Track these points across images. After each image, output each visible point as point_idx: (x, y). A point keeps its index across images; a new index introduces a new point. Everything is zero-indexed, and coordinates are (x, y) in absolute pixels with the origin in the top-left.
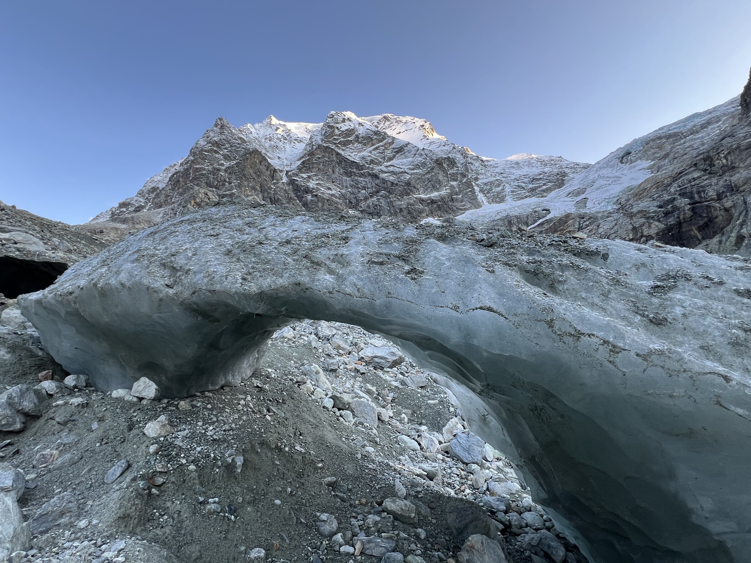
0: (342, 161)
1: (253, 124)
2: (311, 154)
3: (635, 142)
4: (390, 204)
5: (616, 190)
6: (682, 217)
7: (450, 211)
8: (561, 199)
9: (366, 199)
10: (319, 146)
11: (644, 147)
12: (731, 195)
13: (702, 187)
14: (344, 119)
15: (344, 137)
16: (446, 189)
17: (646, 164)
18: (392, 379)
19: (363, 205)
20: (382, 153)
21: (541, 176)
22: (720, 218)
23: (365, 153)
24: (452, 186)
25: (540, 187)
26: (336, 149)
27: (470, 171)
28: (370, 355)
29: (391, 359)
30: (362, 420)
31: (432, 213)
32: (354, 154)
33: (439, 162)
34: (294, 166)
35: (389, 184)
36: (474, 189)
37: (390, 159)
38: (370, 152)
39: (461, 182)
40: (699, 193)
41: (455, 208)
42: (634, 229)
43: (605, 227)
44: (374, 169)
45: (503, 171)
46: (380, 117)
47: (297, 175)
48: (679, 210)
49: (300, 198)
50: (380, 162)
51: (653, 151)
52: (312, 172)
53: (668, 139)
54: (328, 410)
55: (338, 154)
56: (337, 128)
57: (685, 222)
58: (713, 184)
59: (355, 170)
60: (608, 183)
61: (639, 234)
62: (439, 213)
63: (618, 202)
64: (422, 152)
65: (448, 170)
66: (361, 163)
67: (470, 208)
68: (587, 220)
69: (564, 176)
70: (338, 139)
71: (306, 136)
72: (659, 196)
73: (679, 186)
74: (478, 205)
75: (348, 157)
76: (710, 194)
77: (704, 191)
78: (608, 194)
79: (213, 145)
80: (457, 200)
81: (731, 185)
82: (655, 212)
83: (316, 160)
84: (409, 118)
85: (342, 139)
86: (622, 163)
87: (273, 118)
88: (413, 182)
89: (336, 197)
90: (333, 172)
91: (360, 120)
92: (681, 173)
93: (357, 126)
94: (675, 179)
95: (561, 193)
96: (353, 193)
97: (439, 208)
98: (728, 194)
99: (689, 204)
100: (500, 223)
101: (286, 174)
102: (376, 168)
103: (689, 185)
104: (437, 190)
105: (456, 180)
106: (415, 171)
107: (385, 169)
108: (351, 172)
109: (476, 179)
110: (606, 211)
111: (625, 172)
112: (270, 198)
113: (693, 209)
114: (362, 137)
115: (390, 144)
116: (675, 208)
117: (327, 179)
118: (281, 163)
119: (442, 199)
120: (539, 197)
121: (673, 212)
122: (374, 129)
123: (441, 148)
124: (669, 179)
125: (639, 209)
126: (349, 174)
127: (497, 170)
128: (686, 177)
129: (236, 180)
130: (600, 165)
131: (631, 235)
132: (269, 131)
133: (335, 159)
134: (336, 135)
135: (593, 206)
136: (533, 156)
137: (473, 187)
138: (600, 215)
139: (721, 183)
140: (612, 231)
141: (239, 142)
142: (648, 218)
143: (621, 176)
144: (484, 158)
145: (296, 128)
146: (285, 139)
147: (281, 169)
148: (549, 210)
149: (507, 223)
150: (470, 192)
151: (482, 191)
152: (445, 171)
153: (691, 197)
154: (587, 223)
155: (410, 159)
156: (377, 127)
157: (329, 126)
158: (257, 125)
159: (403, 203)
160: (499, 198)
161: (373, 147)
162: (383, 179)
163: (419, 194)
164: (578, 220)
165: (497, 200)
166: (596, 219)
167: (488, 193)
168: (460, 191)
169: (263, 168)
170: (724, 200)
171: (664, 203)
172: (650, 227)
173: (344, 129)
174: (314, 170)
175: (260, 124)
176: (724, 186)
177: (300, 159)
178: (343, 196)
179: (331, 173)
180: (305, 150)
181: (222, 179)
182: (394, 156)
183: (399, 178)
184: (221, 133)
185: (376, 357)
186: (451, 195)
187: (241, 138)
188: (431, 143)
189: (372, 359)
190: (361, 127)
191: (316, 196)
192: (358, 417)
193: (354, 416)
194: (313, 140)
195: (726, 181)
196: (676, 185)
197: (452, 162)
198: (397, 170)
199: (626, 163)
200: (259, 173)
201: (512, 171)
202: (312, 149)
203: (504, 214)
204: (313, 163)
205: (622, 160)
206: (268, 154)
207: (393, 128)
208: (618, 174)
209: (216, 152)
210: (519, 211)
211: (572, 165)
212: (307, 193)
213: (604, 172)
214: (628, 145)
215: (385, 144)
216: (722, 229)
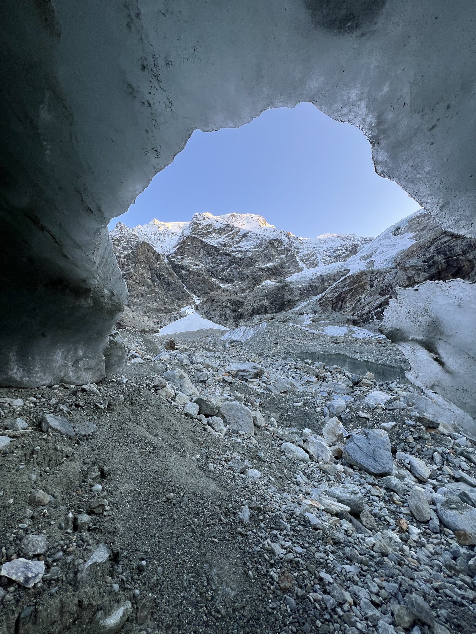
0: (205, 246)
1: (142, 225)
2: (183, 242)
3: (403, 221)
4: (240, 273)
5: (393, 253)
6: (440, 268)
7: (282, 275)
8: (356, 262)
9: (223, 270)
10: (189, 237)
11: (408, 224)
12: (472, 251)
13: (451, 247)
14: (204, 218)
15: (205, 230)
16: (277, 260)
17: (412, 234)
18: (257, 387)
19: (221, 275)
20: (232, 239)
21: (341, 248)
22: (466, 266)
23: (220, 240)
24: (281, 258)
25: (341, 255)
26: (200, 238)
27: (293, 247)
28: (235, 369)
29: (253, 371)
30: (236, 427)
31: (269, 277)
32: (213, 240)
33: (271, 243)
34: (172, 252)
35: (238, 259)
36: (296, 259)
37: (238, 243)
38: (224, 239)
39: (287, 255)
40: (450, 251)
41: (284, 273)
42: (409, 278)
43: (389, 278)
44: (227, 250)
45: (315, 246)
46: (229, 215)
47: (174, 257)
48: (437, 263)
49: (177, 273)
50: (231, 245)
51: (415, 226)
52: (184, 255)
53: (424, 217)
54: (192, 418)
55: (202, 241)
56: (200, 224)
57: (442, 271)
58: (458, 244)
59: (214, 251)
60: (387, 249)
61: (412, 282)
62: (274, 277)
63: (395, 261)
64: (259, 237)
65: (278, 248)
66: (218, 246)
67: (295, 272)
68: (376, 275)
69: (357, 247)
70: (201, 231)
71: (179, 231)
72: (423, 255)
73: (436, 247)
74: (300, 270)
75: (209, 243)
76: (457, 251)
77: (453, 249)
78: (388, 256)
79: (115, 240)
80: (285, 267)
81: (471, 244)
82: (421, 266)
83: (186, 246)
84: (248, 215)
85: (204, 231)
86: (395, 235)
87: (156, 220)
88: (254, 257)
89: (202, 271)
90: (199, 254)
91: (215, 218)
92: (436, 239)
93: (214, 222)
94: (432, 243)
95: (356, 258)
96: (214, 267)
97: (274, 273)
98: (470, 250)
99: (444, 259)
100: (316, 280)
101: (167, 257)
102: (229, 249)
103: (442, 246)
104: (271, 261)
105: (284, 254)
106: (255, 250)
107: (234, 250)
108: (211, 253)
109: (298, 252)
110: (388, 268)
111: (398, 241)
112: (157, 274)
113: (447, 262)
114: (218, 229)
115: (237, 232)
116: (435, 262)
117: (195, 258)
118: (163, 250)
119: (275, 267)
120: (341, 262)
121: (434, 265)
122: (225, 223)
123: (272, 233)
124: (428, 243)
125: (411, 264)
126: (210, 254)
127: (311, 245)
128: (440, 241)
129: (132, 263)
130: (380, 237)
131: (407, 282)
132: (154, 229)
133: (200, 245)
134: (200, 229)
135: (379, 265)
136: (335, 234)
137: (295, 257)
138: (384, 271)
139: (464, 243)
140: (394, 281)
141: (133, 237)
142: (417, 270)
143: (395, 244)
144: (301, 238)
145: (172, 226)
146: (165, 234)
147: (163, 254)
148: (349, 270)
149: (321, 281)
150: (294, 261)
151: (302, 260)
152: (275, 248)
153: (445, 255)
154: (376, 276)
155: (252, 242)
156: (228, 222)
157: (194, 223)
158: (145, 226)
159: (248, 272)
160: (314, 264)
161: (226, 235)
162: (234, 256)
163: (259, 265)
164: (370, 275)
165: (313, 265)
166: (382, 273)
167: (306, 261)
168: (287, 261)
169: (150, 254)
170: (468, 255)
171: (427, 259)
172: (419, 276)
173: (204, 224)
174: (186, 253)
175: (147, 225)
176: (466, 245)
177: (176, 247)
178: (207, 270)
179: (198, 255)
180: (179, 240)
181: (122, 263)
182: (240, 241)
183: (244, 255)
184: (120, 232)
185: (240, 371)
186: (281, 265)
187: (134, 235)
188: (265, 230)
189: (237, 373)
190: (216, 222)
191: (188, 270)
192: (230, 424)
193: (226, 423)
194: (184, 233)
195: (467, 242)
196: (434, 247)
197: (280, 242)
198: (243, 249)
199: (398, 235)
200: (148, 258)
201: (322, 245)
202: (184, 239)
203: (319, 274)
204: (185, 249)
205: (395, 233)
206: (154, 245)
207: (239, 222)
208: (393, 243)
209: (117, 245)
210: (328, 272)
211: (361, 239)
212: (182, 269)
213: (383, 242)
214: (397, 223)
215: (234, 233)
216: (468, 274)
